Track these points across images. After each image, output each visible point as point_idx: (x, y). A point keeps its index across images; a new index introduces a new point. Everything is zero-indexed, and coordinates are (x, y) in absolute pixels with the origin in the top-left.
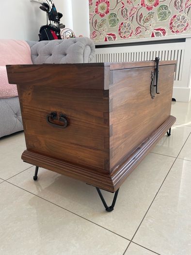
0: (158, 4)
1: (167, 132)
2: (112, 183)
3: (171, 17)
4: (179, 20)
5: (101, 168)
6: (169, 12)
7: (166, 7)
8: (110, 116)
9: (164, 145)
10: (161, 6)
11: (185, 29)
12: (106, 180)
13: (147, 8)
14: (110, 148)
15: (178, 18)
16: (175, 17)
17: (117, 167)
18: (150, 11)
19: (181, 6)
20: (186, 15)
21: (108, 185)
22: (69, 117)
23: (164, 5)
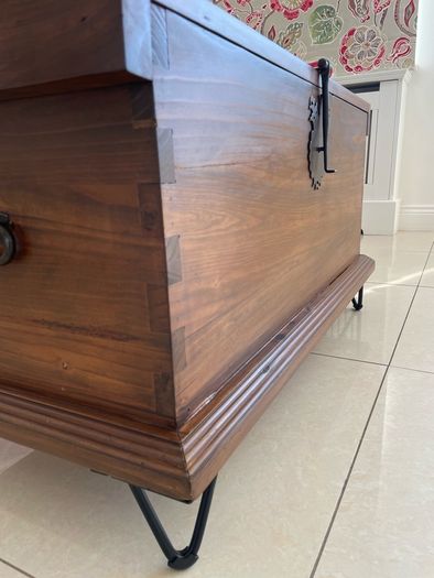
0: (311, 4)
1: (354, 301)
2: (183, 466)
3: (342, 34)
4: (361, 40)
5: (145, 406)
6: (338, 23)
7: (330, 12)
9: (348, 334)
10: (319, 9)
11: (377, 63)
12: (160, 454)
13: (286, 13)
14: (174, 327)
15: (360, 35)
16: (351, 33)
17: (207, 401)
18: (294, 21)
19: (364, 7)
20: (378, 28)
21: (171, 470)
22: (20, 223)
23: (326, 7)
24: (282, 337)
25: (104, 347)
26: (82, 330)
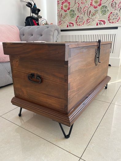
0: (101, 5)
1: (105, 87)
2: (69, 120)
3: (109, 13)
4: (114, 15)
5: (62, 110)
6: (108, 10)
8: (69, 77)
9: (103, 95)
10: (103, 6)
11: (118, 21)
13: (94, 7)
14: (68, 97)
16: (111, 13)
17: (73, 110)
18: (96, 9)
19: (115, 6)
20: (118, 12)
21: (67, 121)
22: (42, 77)
23: (105, 6)
24: (87, 97)
25: (56, 99)
26: (52, 96)
